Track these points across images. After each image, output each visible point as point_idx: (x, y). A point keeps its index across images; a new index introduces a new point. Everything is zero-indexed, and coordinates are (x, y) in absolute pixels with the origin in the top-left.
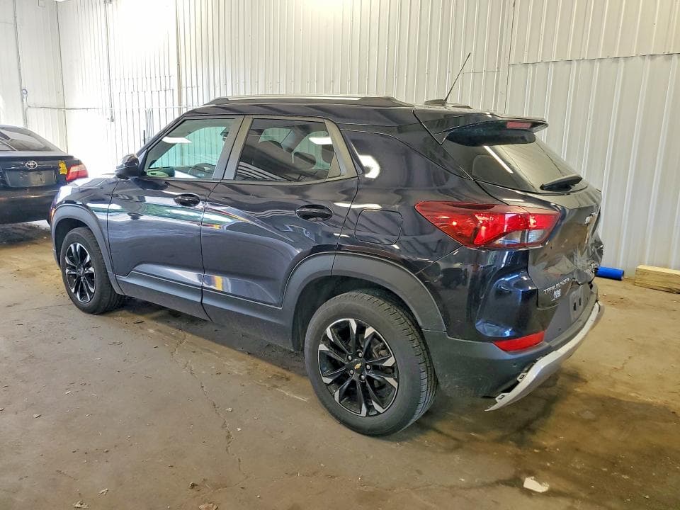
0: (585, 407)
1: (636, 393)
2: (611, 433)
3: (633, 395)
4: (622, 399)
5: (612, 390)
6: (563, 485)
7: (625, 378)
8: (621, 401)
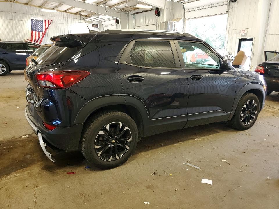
0: (32, 158)
1: (17, 177)
2: (16, 155)
3: (18, 175)
4: (21, 170)
5: (29, 172)
6: (20, 139)
7: (27, 183)
8: (21, 169)
